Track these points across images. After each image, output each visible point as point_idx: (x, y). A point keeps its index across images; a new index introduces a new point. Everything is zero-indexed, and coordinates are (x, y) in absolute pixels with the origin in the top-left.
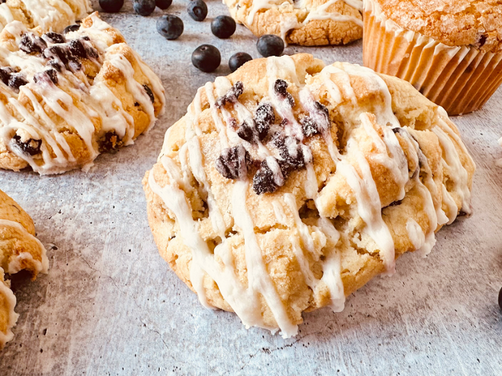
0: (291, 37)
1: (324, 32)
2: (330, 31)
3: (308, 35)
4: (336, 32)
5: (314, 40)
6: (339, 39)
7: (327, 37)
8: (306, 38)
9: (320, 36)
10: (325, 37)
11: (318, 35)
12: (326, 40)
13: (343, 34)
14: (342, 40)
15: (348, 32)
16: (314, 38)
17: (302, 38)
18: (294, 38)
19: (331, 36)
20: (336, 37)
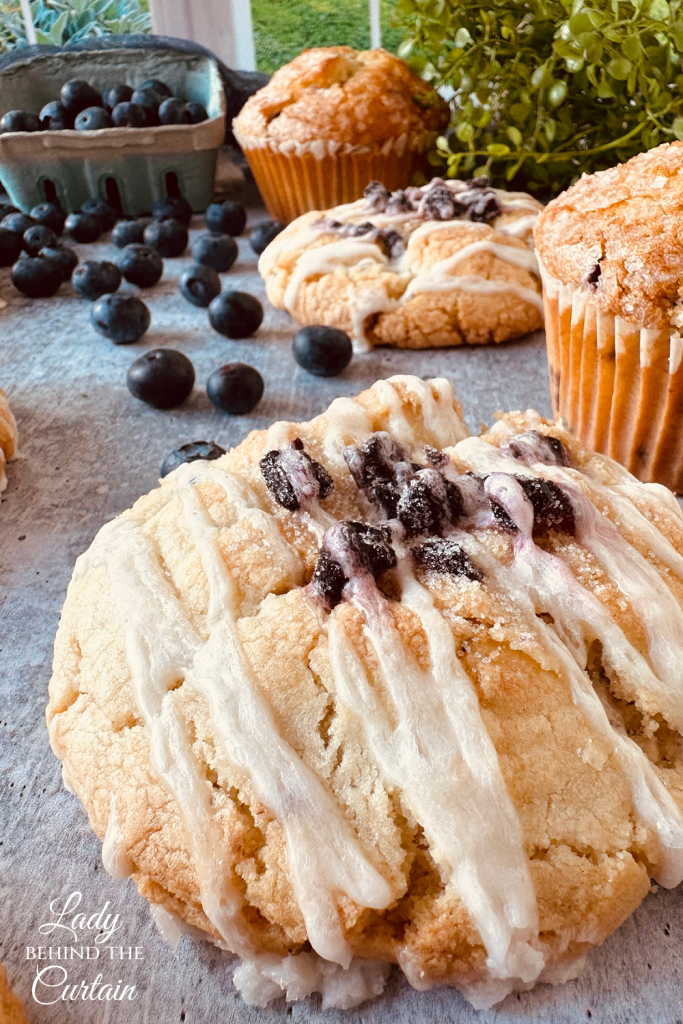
0: (377, 331)
1: (445, 318)
2: (461, 315)
3: (411, 325)
4: (474, 318)
5: (424, 335)
6: (483, 331)
7: (456, 327)
8: (407, 332)
9: (439, 325)
10: (449, 328)
11: (433, 324)
12: (455, 335)
13: (490, 321)
14: (491, 333)
15: (504, 316)
16: (426, 330)
17: (399, 331)
18: (384, 330)
19: (464, 325)
20: (476, 327)
